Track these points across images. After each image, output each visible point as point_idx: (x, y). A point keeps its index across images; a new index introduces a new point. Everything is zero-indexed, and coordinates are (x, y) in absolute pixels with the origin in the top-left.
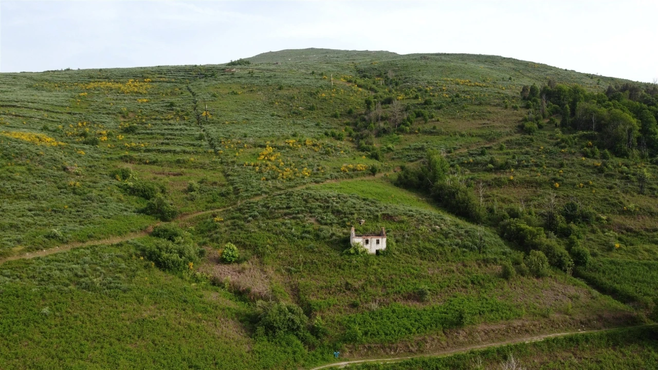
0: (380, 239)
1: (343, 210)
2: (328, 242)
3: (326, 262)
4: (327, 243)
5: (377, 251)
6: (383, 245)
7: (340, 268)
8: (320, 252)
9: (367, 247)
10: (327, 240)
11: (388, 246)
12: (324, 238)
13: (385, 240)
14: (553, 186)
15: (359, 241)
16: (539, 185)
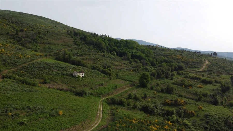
5: (82, 77)
6: (83, 75)
9: (80, 76)
11: (85, 75)
14: (97, 60)
15: (78, 74)
16: (94, 60)
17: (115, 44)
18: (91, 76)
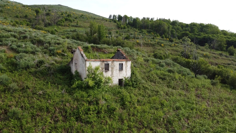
0: (124, 63)
1: (46, 40)
2: (36, 72)
3: (41, 109)
4: (35, 74)
5: (120, 81)
6: (126, 73)
7: (78, 119)
8: (24, 89)
9: (107, 75)
10: (33, 70)
11: (133, 73)
12: (27, 67)
13: (129, 63)
14: (161, 45)
15: (95, 64)
16: (153, 45)
17: (182, 28)
18: (163, 79)
